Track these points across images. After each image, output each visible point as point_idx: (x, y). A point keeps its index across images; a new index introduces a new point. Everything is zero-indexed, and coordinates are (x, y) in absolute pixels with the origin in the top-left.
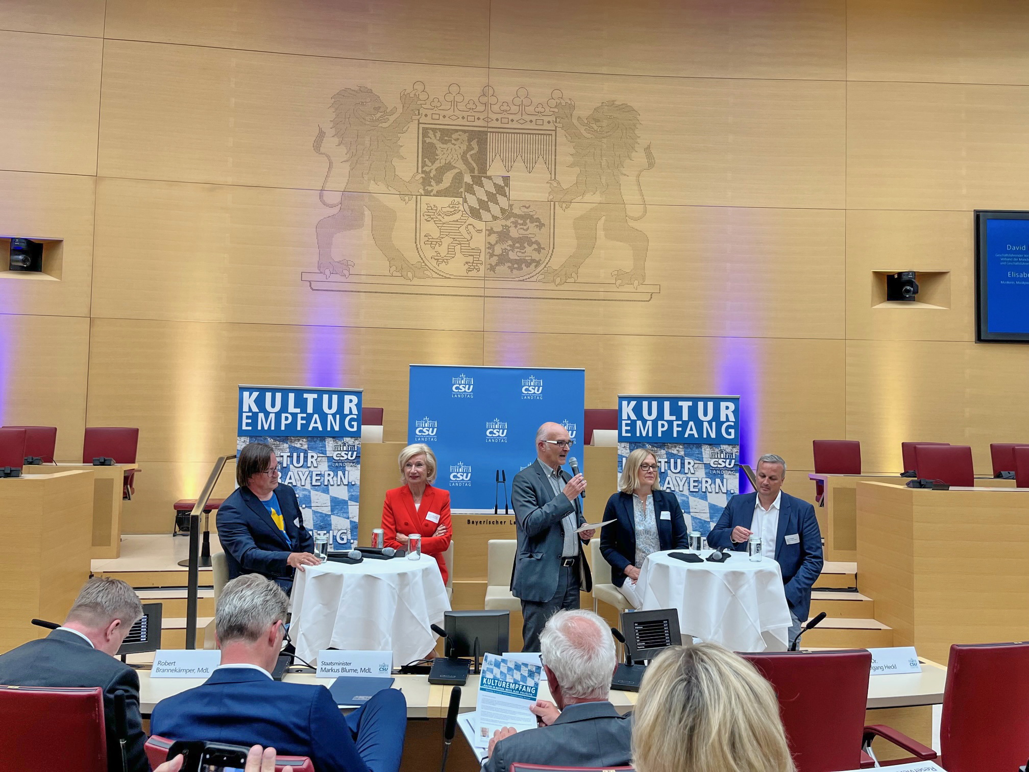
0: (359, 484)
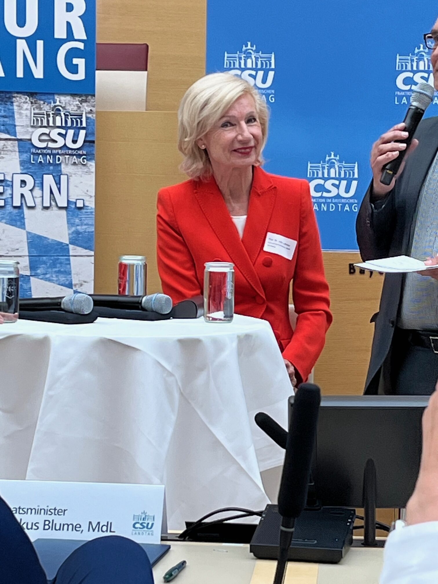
0: (93, 206)
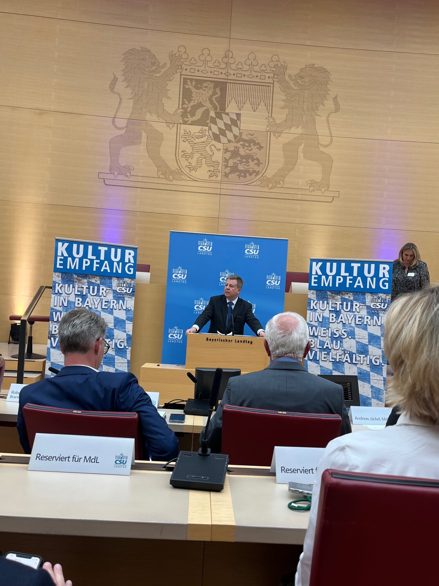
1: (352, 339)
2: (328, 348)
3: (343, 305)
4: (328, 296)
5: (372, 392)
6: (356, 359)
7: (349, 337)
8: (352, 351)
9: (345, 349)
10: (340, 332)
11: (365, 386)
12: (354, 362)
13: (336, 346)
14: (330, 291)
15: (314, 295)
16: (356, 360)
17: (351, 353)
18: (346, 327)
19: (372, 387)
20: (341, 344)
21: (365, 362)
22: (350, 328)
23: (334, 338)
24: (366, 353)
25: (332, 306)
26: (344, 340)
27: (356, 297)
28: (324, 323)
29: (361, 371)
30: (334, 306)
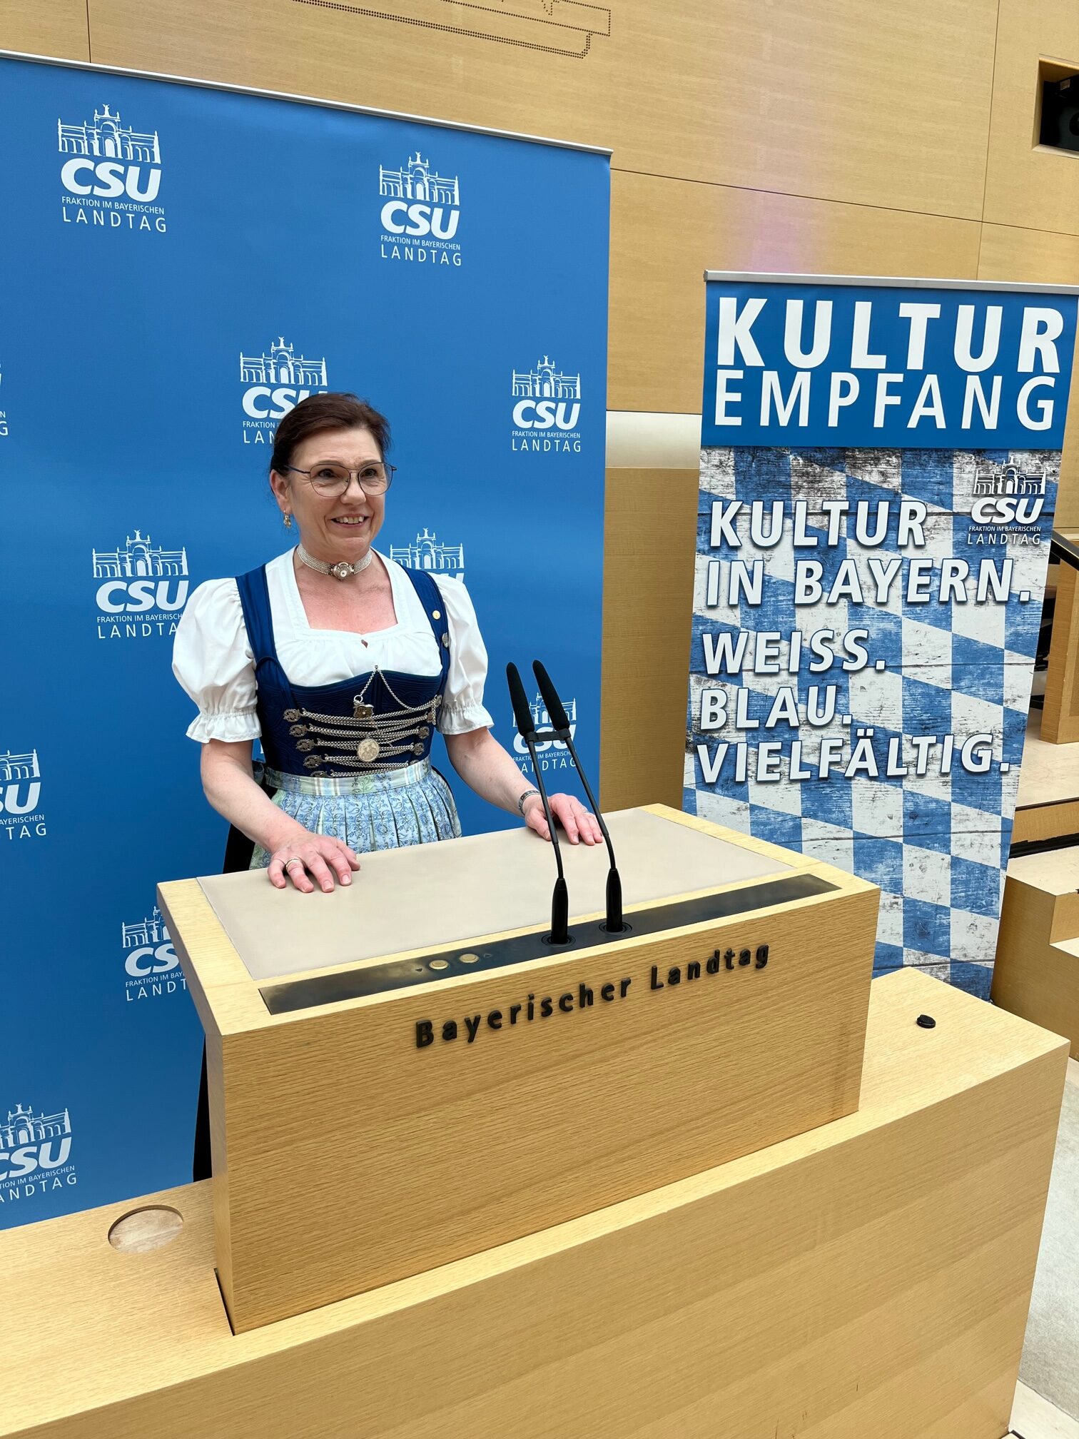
1: (887, 673)
2: (786, 723)
3: (854, 517)
4: (789, 476)
5: (953, 881)
6: (899, 758)
7: (875, 667)
8: (886, 726)
9: (855, 718)
10: (836, 646)
11: (928, 863)
12: (892, 770)
13: (821, 712)
14: (799, 450)
15: (726, 473)
16: (899, 764)
17: (880, 736)
18: (867, 622)
19: (956, 863)
20: (842, 701)
21: (935, 767)
22: (882, 625)
23: (810, 676)
24: (939, 729)
25: (807, 526)
26: (854, 682)
27: (915, 472)
28: (769, 609)
29: (916, 804)
30: (816, 526)
